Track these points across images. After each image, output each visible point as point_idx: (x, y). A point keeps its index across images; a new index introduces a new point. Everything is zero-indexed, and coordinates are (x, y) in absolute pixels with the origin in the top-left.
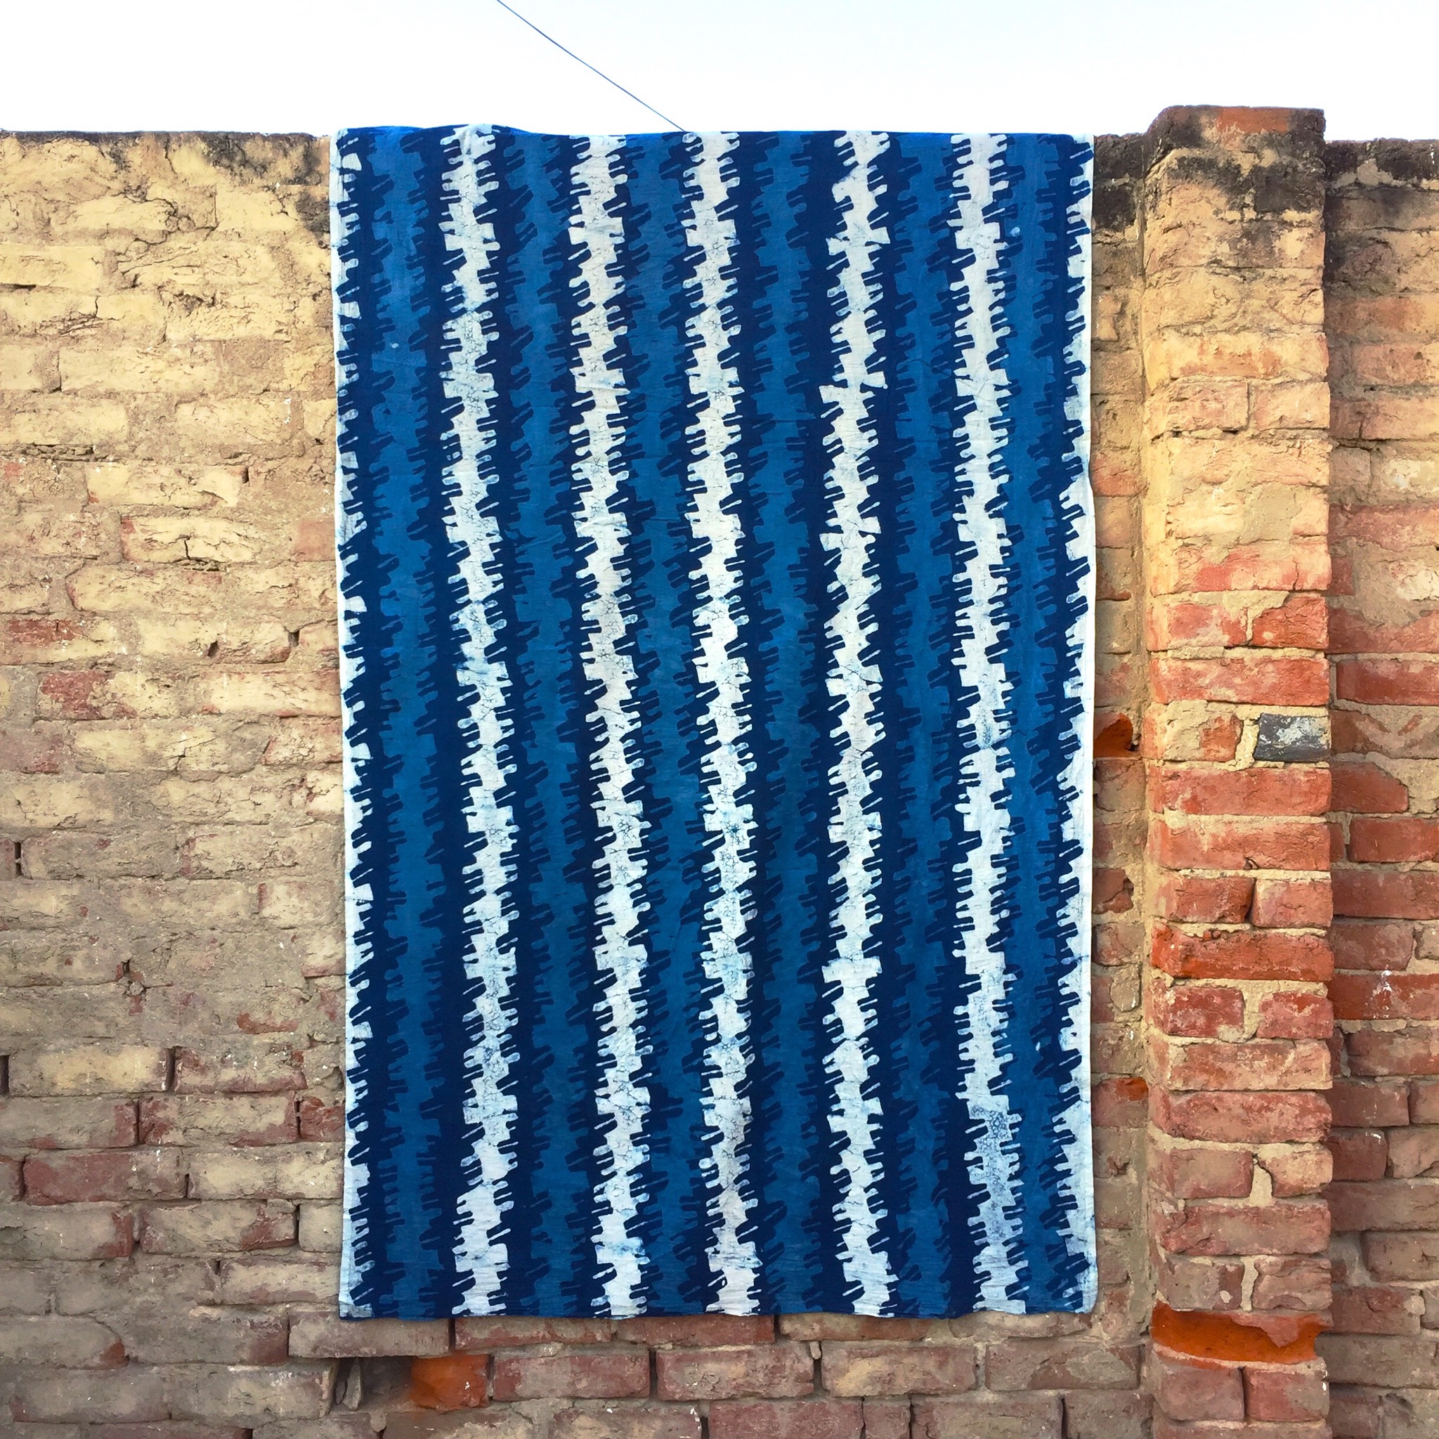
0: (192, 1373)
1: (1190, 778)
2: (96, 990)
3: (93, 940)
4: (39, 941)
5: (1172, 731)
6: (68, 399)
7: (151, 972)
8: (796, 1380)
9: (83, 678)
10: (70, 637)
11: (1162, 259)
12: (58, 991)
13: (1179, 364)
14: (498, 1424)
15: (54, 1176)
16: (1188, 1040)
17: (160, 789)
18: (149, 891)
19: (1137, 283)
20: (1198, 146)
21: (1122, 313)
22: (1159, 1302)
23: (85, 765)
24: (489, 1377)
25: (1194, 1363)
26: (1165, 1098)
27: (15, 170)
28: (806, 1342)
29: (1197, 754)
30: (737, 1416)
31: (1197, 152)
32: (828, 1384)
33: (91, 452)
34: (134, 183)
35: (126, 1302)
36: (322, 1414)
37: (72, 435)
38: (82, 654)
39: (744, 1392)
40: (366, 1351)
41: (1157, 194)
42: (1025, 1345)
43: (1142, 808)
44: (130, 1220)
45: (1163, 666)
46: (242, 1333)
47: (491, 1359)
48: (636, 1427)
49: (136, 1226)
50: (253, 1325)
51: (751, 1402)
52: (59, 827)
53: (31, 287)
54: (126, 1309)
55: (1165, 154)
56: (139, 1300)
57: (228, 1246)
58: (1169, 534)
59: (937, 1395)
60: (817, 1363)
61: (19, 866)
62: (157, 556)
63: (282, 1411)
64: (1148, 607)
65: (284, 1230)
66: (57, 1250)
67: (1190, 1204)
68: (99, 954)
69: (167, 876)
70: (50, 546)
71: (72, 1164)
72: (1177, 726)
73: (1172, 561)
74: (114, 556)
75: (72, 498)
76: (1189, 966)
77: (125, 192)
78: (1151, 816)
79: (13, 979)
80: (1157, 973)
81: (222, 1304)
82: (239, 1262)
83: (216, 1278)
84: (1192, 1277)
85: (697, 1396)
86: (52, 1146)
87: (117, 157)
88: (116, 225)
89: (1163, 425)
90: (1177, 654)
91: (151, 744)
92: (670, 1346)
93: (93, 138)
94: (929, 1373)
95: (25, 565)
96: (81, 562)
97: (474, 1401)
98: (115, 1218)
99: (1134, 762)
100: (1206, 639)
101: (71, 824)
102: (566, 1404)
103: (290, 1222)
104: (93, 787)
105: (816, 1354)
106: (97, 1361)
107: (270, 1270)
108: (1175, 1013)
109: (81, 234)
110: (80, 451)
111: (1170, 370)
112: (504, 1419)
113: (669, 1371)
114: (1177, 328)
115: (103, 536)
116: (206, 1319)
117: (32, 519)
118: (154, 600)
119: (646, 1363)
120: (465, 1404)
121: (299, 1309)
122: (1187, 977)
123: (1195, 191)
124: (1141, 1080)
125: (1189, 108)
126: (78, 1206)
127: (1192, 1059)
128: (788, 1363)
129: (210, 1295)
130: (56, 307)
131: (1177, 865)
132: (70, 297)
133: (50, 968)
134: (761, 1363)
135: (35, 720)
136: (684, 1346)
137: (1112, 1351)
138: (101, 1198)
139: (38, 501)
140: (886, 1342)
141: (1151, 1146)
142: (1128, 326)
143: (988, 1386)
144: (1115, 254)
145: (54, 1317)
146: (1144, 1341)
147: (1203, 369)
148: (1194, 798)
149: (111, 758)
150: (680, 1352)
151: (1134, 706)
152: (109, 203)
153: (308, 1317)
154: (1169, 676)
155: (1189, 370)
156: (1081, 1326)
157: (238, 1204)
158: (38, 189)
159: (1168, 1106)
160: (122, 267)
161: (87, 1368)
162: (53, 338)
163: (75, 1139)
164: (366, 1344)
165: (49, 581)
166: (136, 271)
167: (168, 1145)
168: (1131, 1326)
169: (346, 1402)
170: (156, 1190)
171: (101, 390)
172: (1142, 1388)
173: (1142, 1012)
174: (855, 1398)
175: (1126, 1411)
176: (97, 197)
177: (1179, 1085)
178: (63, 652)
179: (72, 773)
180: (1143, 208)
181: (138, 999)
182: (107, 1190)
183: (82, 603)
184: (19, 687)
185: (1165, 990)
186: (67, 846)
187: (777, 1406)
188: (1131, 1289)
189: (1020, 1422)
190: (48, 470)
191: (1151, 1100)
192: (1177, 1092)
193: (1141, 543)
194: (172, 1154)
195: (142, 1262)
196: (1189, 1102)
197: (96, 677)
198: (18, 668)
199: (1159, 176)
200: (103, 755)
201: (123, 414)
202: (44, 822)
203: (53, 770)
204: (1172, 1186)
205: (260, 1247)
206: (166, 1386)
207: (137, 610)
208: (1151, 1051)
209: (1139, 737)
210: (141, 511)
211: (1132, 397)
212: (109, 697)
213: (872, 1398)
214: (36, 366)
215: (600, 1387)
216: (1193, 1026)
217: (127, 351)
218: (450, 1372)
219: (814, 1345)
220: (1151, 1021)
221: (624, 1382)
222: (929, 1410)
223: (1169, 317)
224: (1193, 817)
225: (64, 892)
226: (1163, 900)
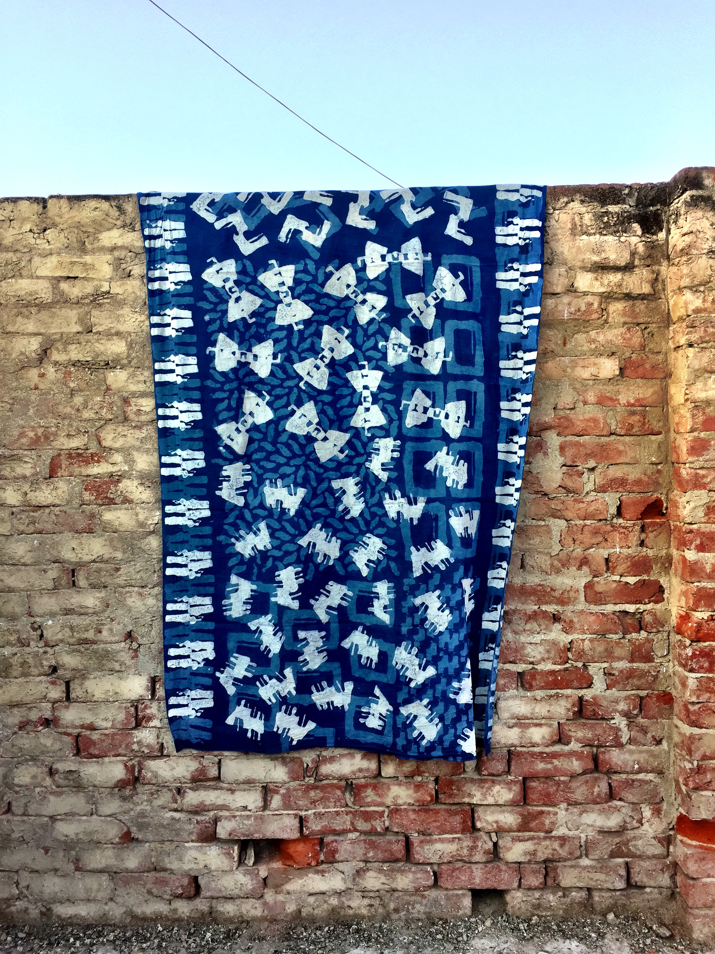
0: (167, 846)
1: (699, 533)
2: (115, 647)
3: (112, 620)
4: (86, 621)
5: (689, 507)
6: (96, 337)
7: (143, 637)
8: (484, 853)
9: (105, 483)
10: (98, 462)
11: (682, 250)
12: (95, 647)
13: (691, 307)
14: (326, 875)
15: (94, 743)
16: (699, 675)
17: (147, 540)
18: (140, 594)
19: (665, 263)
20: (701, 189)
21: (656, 279)
22: (681, 814)
23: (106, 528)
24: (321, 850)
25: (701, 847)
26: (685, 706)
27: (66, 216)
28: (489, 833)
29: (703, 520)
30: (453, 871)
31: (700, 192)
32: (501, 855)
33: (108, 364)
34: (128, 222)
35: (132, 810)
36: (234, 868)
37: (98, 356)
38: (105, 470)
39: (456, 859)
40: (257, 836)
41: (678, 215)
42: (607, 835)
43: (669, 547)
44: (133, 766)
45: (684, 472)
46: (192, 826)
47: (322, 840)
48: (399, 876)
49: (137, 770)
50: (198, 822)
51: (459, 864)
52: (94, 561)
53: (75, 278)
54: (132, 813)
55: (682, 193)
56: (139, 808)
57: (184, 780)
58: (687, 400)
59: (559, 861)
60: (495, 844)
61: (74, 581)
62: (143, 418)
63: (213, 868)
64: (672, 439)
65: (213, 772)
66: (96, 783)
67: (700, 763)
68: (117, 627)
69: (150, 586)
70: (87, 414)
71: (103, 737)
72: (692, 505)
73: (688, 415)
74: (121, 418)
75: (98, 388)
76: (700, 635)
77: (124, 227)
78: (675, 552)
79: (72, 640)
80: (679, 637)
81: (181, 811)
82: (190, 788)
83: (178, 797)
84: (701, 802)
85: (431, 861)
86: (92, 728)
87: (119, 208)
88: (119, 244)
89: (683, 341)
90: (692, 466)
91: (141, 517)
92: (416, 835)
93: (107, 198)
94: (555, 850)
95: (75, 424)
96: (103, 422)
97: (313, 863)
98: (126, 766)
99: (664, 523)
100: (708, 457)
101: (101, 560)
102: (362, 865)
103: (216, 768)
104: (111, 540)
105: (495, 839)
106: (117, 840)
107: (206, 793)
108: (692, 660)
109: (102, 249)
110: (102, 363)
111: (687, 311)
112: (329, 872)
113: (416, 848)
114: (690, 288)
115: (115, 408)
116: (173, 819)
117: (78, 400)
118: (142, 442)
119: (404, 844)
120: (309, 864)
121: (221, 813)
122: (698, 641)
123: (700, 214)
124: (670, 694)
125: (696, 168)
126: (106, 759)
127: (702, 685)
128: (480, 844)
129: (175, 806)
130: (89, 288)
131: (693, 580)
132: (96, 283)
133: (90, 635)
134: (465, 844)
135: (81, 505)
136: (424, 835)
137: (654, 838)
138: (119, 755)
139: (81, 391)
140: (532, 833)
141: (676, 729)
142: (660, 287)
143: (587, 856)
144: (652, 248)
145: (95, 817)
146: (671, 833)
147: (705, 310)
148: (702, 543)
149: (120, 525)
150: (422, 837)
151: (665, 492)
152: (115, 233)
153: (226, 818)
154: (687, 477)
155: (697, 311)
156: (637, 825)
157: (189, 758)
158: (79, 225)
159: (687, 710)
160: (123, 266)
161: (112, 843)
162: (88, 304)
163: (105, 724)
164: (256, 832)
165: (88, 432)
166: (130, 268)
167: (152, 727)
168: (664, 825)
169: (246, 862)
170: (146, 751)
171: (113, 331)
172: (670, 858)
173: (670, 657)
174: (516, 863)
175: (662, 870)
176: (109, 230)
177: (694, 699)
178: (96, 470)
179: (100, 532)
180: (668, 222)
181: (136, 651)
182: (121, 751)
183: (104, 444)
184: (73, 488)
185: (685, 647)
186: (99, 570)
187: (474, 867)
188: (665, 806)
189: (604, 876)
190: (87, 375)
191: (675, 705)
192: (693, 703)
193: (667, 404)
194: (155, 732)
195: (140, 788)
196: (699, 708)
197: (112, 482)
198: (72, 478)
199: (679, 205)
200: (117, 523)
201: (124, 344)
202: (86, 558)
203: (90, 531)
204: (690, 752)
205: (201, 781)
206: (154, 853)
207: (133, 447)
208: (677, 680)
209: (667, 508)
210: (134, 394)
211: (662, 325)
212: (119, 493)
213: (524, 863)
214: (79, 319)
215: (380, 856)
216: (702, 667)
217: (126, 310)
218: (300, 847)
219: (493, 835)
220: (676, 663)
221: (392, 854)
222: (555, 869)
223: (686, 282)
224: (701, 554)
225: (98, 595)
226: (683, 598)
